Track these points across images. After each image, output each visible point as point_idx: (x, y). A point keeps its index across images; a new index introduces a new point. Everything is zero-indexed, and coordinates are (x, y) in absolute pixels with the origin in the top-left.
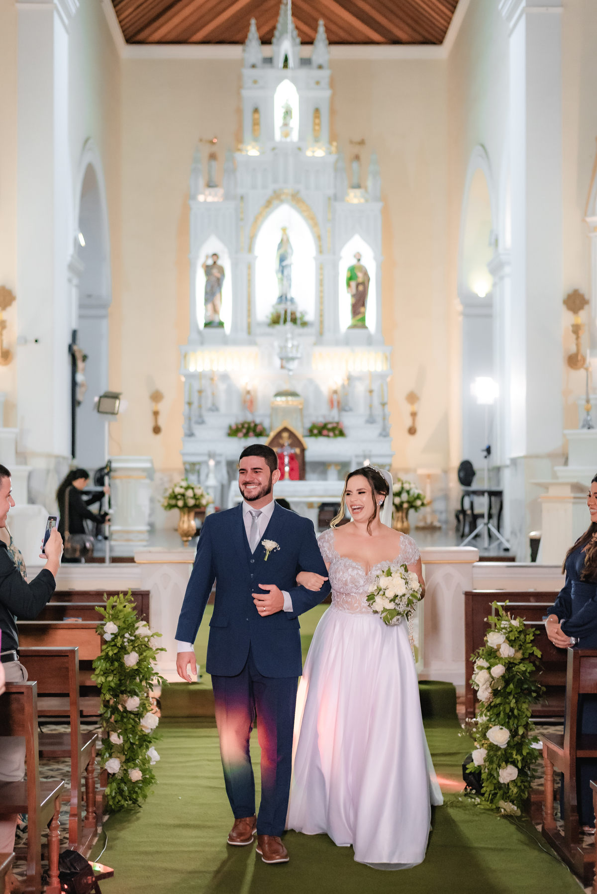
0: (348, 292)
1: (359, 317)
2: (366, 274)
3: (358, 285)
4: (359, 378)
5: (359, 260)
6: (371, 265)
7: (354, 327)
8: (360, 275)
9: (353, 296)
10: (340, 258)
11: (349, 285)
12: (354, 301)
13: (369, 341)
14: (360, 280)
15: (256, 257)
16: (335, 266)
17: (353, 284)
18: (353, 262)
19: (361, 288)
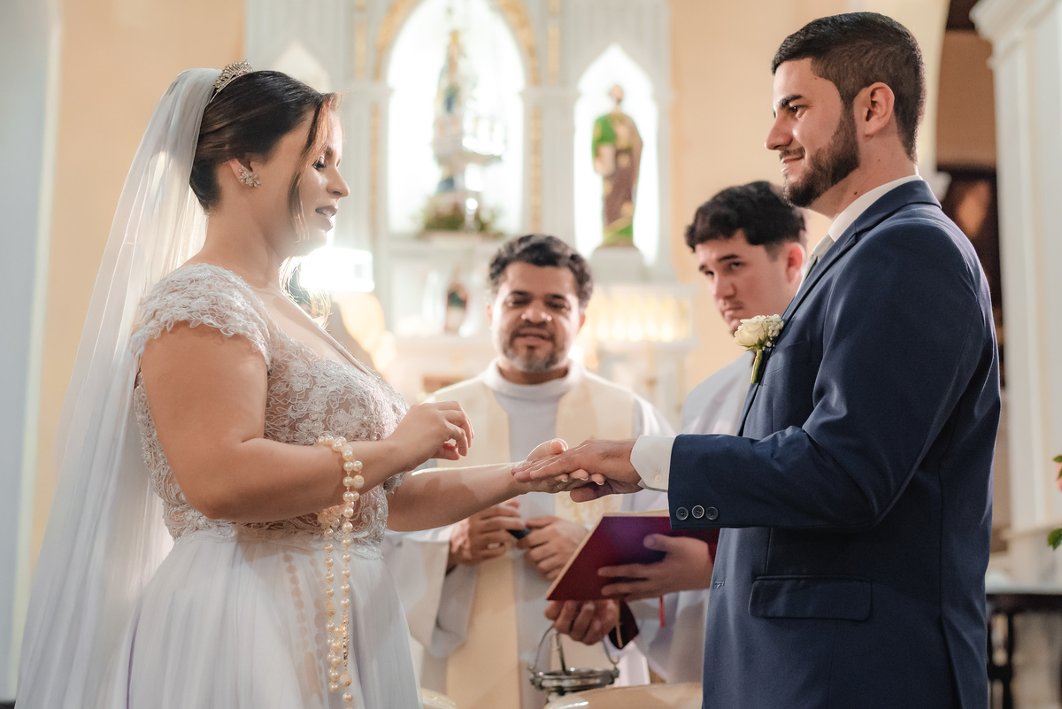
0: (596, 170)
1: (620, 224)
2: (633, 131)
3: (618, 153)
4: (623, 357)
5: (619, 101)
6: (645, 115)
7: (608, 245)
8: (622, 132)
9: (608, 178)
10: (577, 95)
11: (597, 153)
12: (609, 188)
13: (644, 276)
14: (623, 141)
15: (390, 92)
16: (567, 112)
17: (607, 151)
18: (606, 107)
19: (624, 161)
